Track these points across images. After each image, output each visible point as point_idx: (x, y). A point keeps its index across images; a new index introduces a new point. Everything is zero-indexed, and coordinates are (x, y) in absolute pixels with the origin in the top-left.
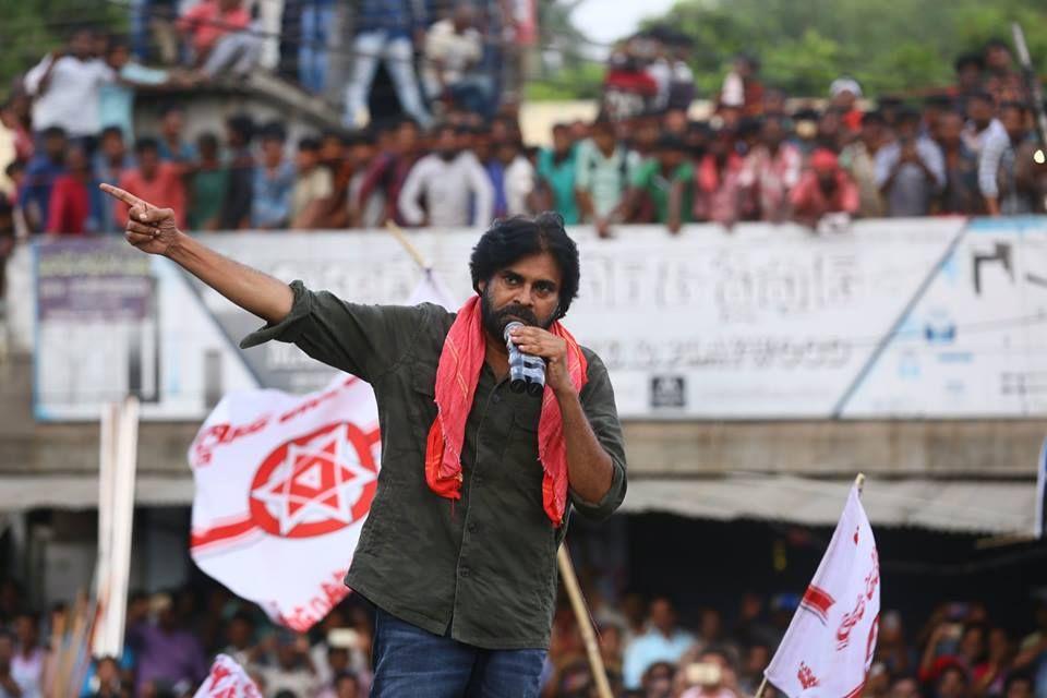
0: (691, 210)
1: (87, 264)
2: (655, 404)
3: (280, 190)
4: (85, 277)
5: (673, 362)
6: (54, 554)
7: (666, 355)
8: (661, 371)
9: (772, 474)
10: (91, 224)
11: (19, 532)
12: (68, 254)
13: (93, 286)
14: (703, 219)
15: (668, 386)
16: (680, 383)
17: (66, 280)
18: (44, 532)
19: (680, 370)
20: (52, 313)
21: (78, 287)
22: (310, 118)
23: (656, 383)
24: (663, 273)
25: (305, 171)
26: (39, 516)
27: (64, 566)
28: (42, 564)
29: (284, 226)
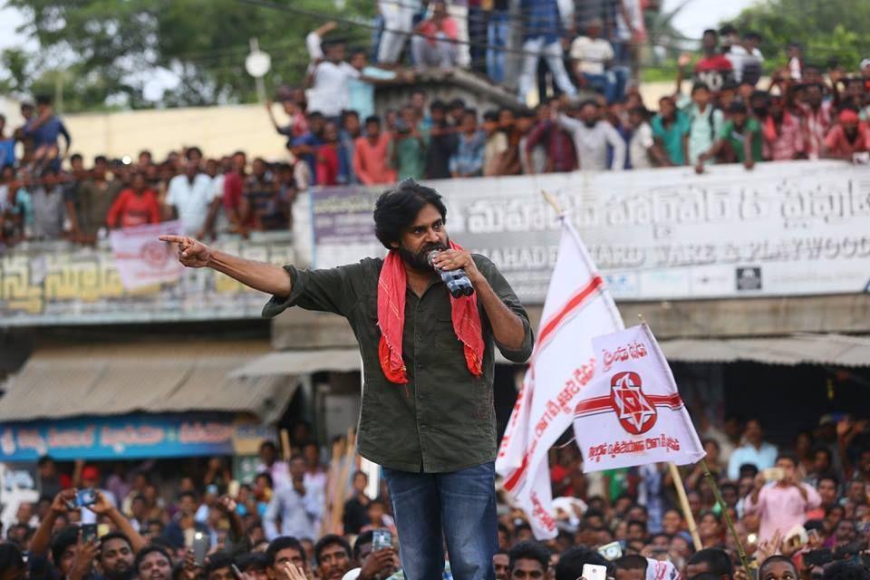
0: (760, 152)
1: (346, 205)
2: (739, 287)
3: (476, 150)
4: (345, 213)
5: (751, 259)
6: (332, 402)
7: (747, 253)
8: (742, 264)
9: (823, 333)
10: (341, 179)
11: (307, 388)
12: (333, 199)
13: (351, 219)
14: (770, 159)
15: (748, 274)
16: (757, 272)
17: (332, 215)
18: (324, 388)
19: (757, 263)
20: (324, 240)
21: (341, 220)
22: (494, 99)
23: (740, 272)
24: (743, 197)
25: (491, 135)
26: (320, 377)
27: (338, 410)
28: (323, 410)
29: (479, 174)
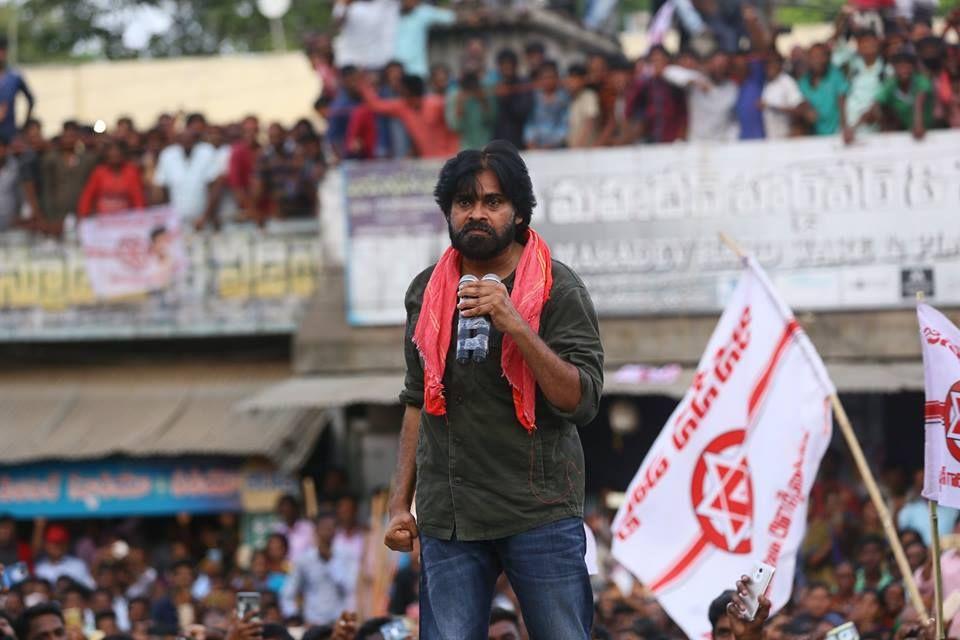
1: (391, 185)
2: (905, 294)
4: (388, 196)
5: (922, 256)
6: (371, 444)
7: (914, 249)
8: (910, 264)
11: (339, 425)
12: (373, 177)
13: (396, 204)
15: (917, 277)
16: (929, 274)
17: (370, 199)
18: (360, 425)
19: (929, 262)
20: (361, 230)
21: (382, 205)
22: (584, 47)
23: (906, 275)
24: (910, 175)
26: (355, 410)
27: (379, 455)
28: (360, 454)
29: (563, 146)
